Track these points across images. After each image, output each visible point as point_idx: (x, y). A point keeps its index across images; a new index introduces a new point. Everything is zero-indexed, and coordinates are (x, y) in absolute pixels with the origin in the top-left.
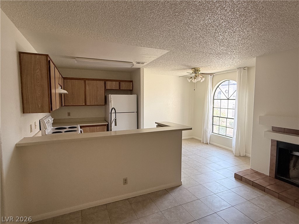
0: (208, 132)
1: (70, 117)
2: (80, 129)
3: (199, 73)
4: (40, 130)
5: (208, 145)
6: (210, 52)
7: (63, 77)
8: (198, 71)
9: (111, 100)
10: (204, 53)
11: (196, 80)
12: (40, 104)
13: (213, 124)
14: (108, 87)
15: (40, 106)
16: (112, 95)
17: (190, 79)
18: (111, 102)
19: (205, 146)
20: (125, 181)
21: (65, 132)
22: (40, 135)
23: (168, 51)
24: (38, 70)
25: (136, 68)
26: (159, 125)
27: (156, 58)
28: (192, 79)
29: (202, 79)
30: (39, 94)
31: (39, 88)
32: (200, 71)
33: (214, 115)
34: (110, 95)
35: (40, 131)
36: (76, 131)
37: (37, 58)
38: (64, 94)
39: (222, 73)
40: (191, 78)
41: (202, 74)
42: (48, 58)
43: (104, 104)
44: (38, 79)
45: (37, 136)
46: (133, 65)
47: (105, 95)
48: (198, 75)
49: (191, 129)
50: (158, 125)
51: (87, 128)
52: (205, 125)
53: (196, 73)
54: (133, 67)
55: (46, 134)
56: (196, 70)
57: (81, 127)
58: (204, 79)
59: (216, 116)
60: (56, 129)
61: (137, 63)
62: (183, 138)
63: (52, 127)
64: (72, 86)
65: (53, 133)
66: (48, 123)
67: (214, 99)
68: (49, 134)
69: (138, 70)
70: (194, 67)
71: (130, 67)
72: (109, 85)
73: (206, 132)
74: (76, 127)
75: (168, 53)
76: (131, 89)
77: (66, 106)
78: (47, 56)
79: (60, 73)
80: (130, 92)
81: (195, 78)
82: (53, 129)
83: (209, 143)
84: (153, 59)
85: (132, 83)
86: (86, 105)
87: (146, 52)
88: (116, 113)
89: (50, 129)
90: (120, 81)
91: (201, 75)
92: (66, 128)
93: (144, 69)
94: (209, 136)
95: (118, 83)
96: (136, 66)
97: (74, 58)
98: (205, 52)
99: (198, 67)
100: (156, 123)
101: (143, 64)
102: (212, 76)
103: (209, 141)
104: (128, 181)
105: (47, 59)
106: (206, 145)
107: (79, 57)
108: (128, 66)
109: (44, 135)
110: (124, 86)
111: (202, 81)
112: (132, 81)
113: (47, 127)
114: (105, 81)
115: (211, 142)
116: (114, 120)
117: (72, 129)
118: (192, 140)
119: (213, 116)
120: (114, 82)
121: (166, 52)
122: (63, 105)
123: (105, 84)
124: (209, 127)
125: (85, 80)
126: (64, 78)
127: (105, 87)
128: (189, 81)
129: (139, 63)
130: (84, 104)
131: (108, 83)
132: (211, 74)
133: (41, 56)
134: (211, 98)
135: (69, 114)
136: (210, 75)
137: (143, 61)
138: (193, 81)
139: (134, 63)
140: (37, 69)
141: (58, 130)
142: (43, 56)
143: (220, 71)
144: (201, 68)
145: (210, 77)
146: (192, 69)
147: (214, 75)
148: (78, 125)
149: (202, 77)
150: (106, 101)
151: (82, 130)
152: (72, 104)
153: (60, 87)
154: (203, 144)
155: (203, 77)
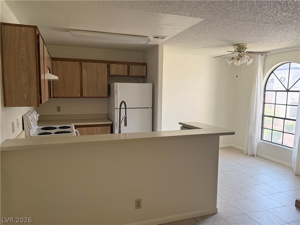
0: (256, 138)
1: (59, 113)
2: (75, 130)
3: (245, 51)
4: (23, 129)
5: (254, 158)
6: (265, 20)
7: (51, 58)
8: (243, 48)
9: (117, 91)
10: (255, 21)
11: (239, 62)
12: (26, 95)
13: (262, 128)
14: (113, 72)
15: (26, 97)
16: (118, 84)
17: (231, 60)
18: (117, 93)
19: (251, 159)
20: (138, 204)
21: (55, 133)
22: (23, 136)
23: (201, 20)
24: (24, 48)
25: (153, 45)
26: (185, 127)
27: (182, 30)
28: (234, 61)
29: (249, 60)
30: (25, 80)
31: (25, 72)
32: (246, 48)
33: (265, 114)
34: (115, 83)
35: (22, 131)
36: (70, 132)
37: (22, 32)
38: (54, 81)
39: (280, 51)
40: (233, 59)
41: (250, 52)
42: (37, 31)
43: (107, 96)
44: (24, 61)
45: (20, 138)
46: (149, 41)
47: (109, 83)
48: (244, 55)
49: (233, 133)
50: (183, 127)
51: (83, 129)
52: (250, 128)
53: (240, 52)
54: (149, 43)
55: (31, 135)
56: (240, 48)
57: (76, 127)
58: (251, 61)
59: (269, 115)
60: (43, 129)
61: (154, 37)
62: (220, 146)
63: (37, 127)
64: (63, 70)
65: (40, 134)
66: (34, 121)
67: (265, 90)
68: (34, 135)
69: (156, 47)
70: (237, 43)
71: (145, 43)
72: (115, 70)
73: (252, 138)
74: (69, 127)
75: (201, 22)
76: (145, 75)
77: (55, 97)
78: (35, 28)
79: (49, 52)
80: (142, 79)
81: (238, 59)
82: (38, 129)
83: (255, 155)
84: (178, 32)
85: (145, 66)
86: (82, 96)
87: (169, 22)
88: (126, 109)
89: (35, 129)
90: (129, 64)
91: (247, 55)
92: (55, 128)
93: (164, 46)
94: (256, 144)
95: (126, 66)
96: (153, 42)
97: (68, 30)
98: (258, 21)
99: (244, 42)
100: (180, 123)
101: (164, 38)
102: (264, 56)
103: (256, 151)
104: (143, 203)
105: (35, 32)
106: (251, 157)
107: (74, 29)
108: (142, 42)
109: (28, 136)
110: (135, 71)
111: (248, 63)
112: (145, 64)
113: (32, 127)
114: (109, 63)
115: (259, 154)
116: (124, 119)
117: (65, 130)
118: (230, 149)
119: (263, 116)
120: (121, 66)
121: (198, 20)
122: (52, 97)
123: (108, 67)
124: (257, 131)
125: (81, 61)
126: (53, 59)
127: (109, 72)
128: (230, 63)
129: (158, 38)
130: (79, 95)
131: (113, 67)
132: (262, 53)
133: (27, 28)
134: (261, 89)
135: (59, 109)
136: (260, 55)
137: (164, 35)
138: (235, 63)
139: (150, 37)
140: (23, 46)
141: (46, 131)
142: (30, 28)
143: (277, 48)
144: (248, 44)
145: (260, 58)
146: (234, 45)
147: (269, 54)
148: (72, 124)
149: (249, 57)
150: (110, 92)
151: (77, 131)
152: (62, 95)
153: (49, 72)
154: (246, 156)
155: (251, 57)
